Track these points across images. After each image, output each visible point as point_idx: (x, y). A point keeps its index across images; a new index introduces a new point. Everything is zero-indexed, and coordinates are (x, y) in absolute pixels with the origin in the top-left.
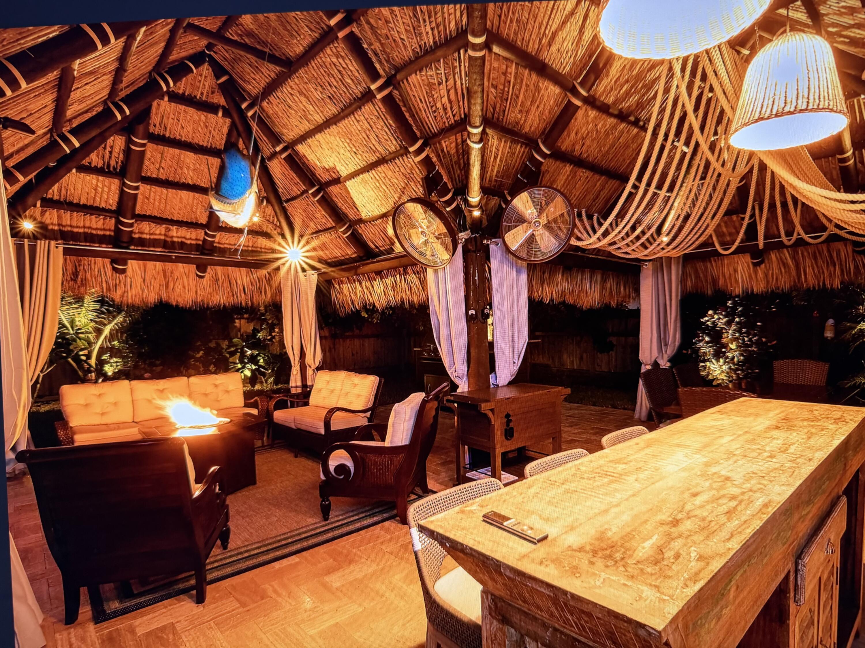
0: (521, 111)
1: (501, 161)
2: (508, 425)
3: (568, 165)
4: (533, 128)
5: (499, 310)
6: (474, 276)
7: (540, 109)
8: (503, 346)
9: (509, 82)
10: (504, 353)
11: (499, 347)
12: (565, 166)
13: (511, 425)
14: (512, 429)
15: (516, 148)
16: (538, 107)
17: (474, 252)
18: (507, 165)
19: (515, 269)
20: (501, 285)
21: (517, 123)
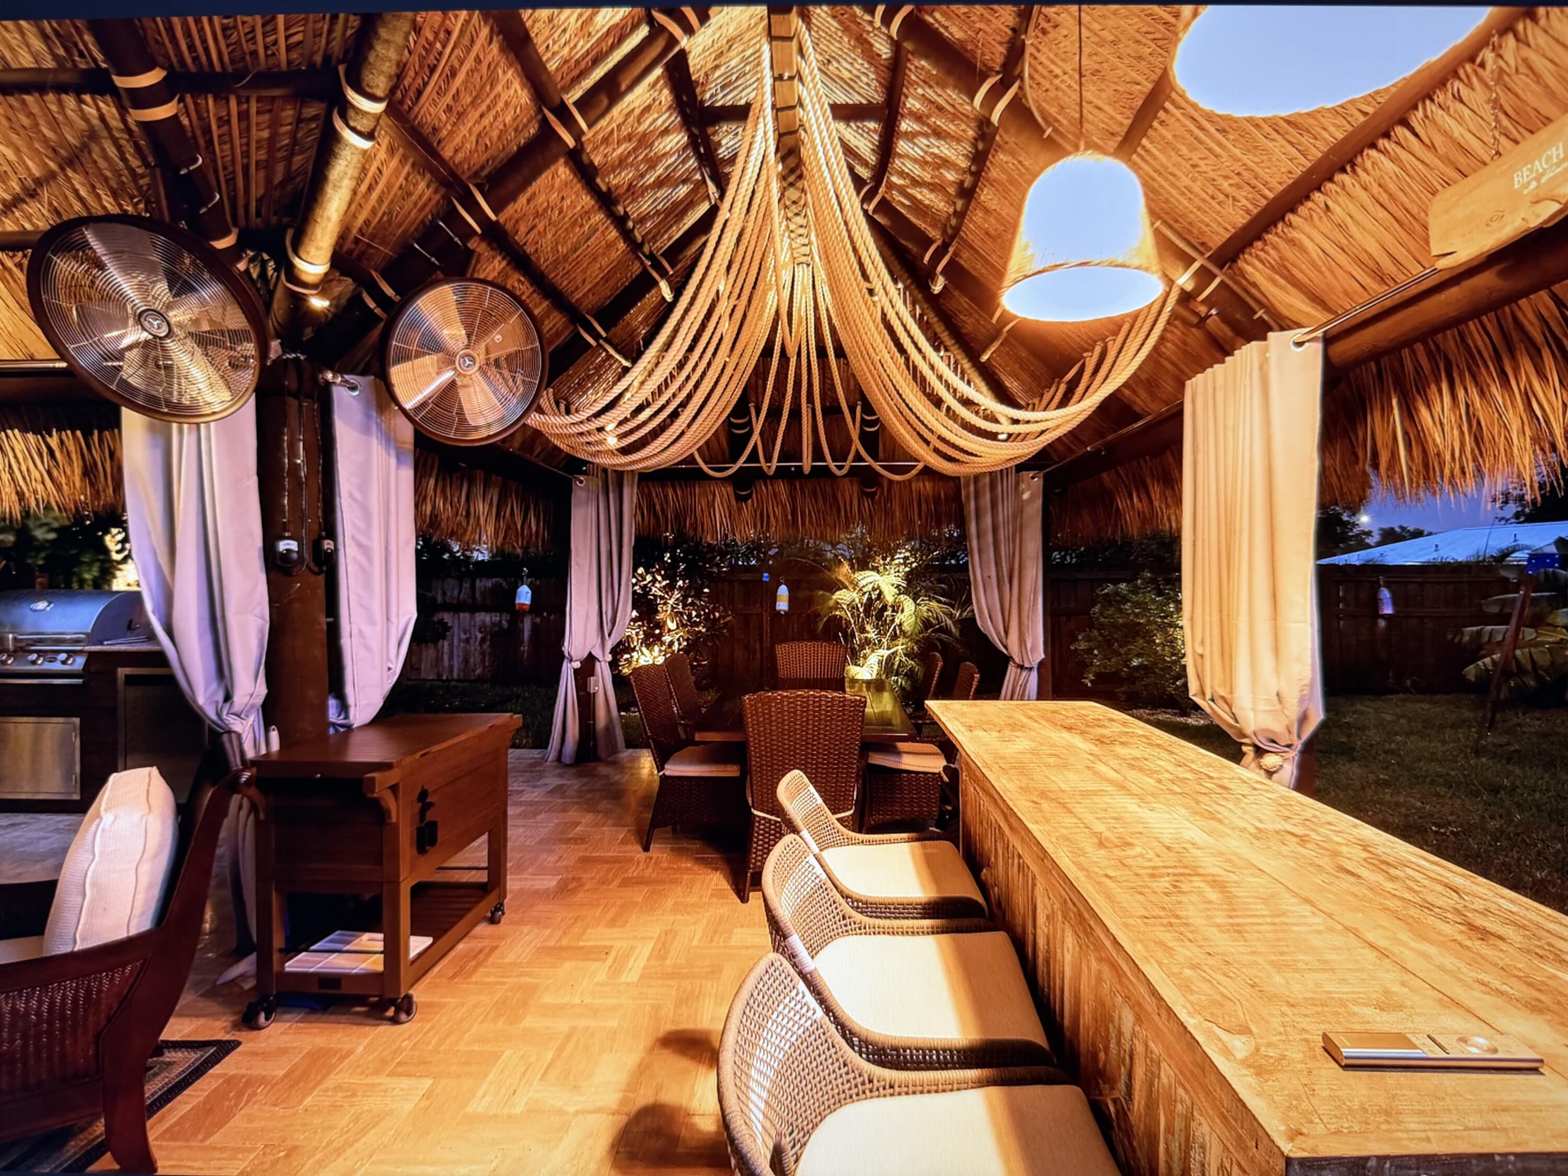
0: (449, 109)
1: (380, 200)
2: (422, 817)
3: (499, 258)
4: (459, 157)
5: (359, 545)
6: (293, 454)
7: (486, 122)
8: (366, 629)
9: (449, 33)
10: (368, 648)
11: (355, 632)
12: (494, 258)
13: (430, 816)
14: (433, 825)
15: (415, 185)
16: (482, 116)
17: (296, 396)
18: (389, 213)
19: (393, 452)
20: (364, 486)
21: (435, 130)
